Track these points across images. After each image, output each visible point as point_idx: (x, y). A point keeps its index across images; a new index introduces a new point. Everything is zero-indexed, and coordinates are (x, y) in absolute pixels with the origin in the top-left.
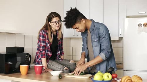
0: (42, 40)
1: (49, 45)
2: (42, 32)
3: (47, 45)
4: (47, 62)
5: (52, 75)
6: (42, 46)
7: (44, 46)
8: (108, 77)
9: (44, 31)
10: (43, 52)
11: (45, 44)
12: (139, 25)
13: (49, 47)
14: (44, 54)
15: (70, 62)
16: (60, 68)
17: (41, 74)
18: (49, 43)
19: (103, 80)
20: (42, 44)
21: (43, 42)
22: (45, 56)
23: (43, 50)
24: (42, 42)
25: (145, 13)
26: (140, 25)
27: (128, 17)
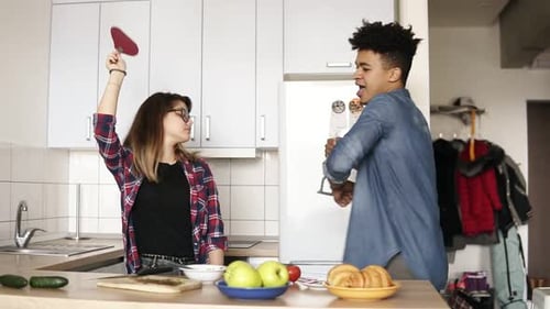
8: (278, 273)
12: (333, 107)
19: (262, 286)
25: (348, 64)
26: (337, 106)
27: (287, 78)
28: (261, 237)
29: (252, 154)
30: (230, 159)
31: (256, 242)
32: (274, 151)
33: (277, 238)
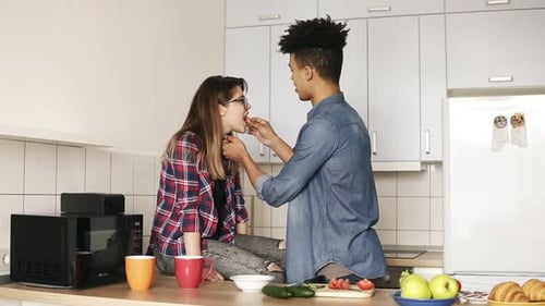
0: (186, 170)
1: (208, 188)
2: (184, 143)
3: (201, 185)
4: (203, 247)
5: (241, 290)
6: (187, 189)
7: (192, 192)
9: (190, 139)
10: (191, 211)
11: (195, 184)
12: (495, 122)
13: (210, 194)
14: (191, 217)
15: (280, 247)
16: (253, 265)
17: (197, 287)
18: (210, 179)
19: (432, 297)
20: (186, 182)
21: (190, 178)
22: (197, 227)
23: (191, 206)
24: (186, 175)
25: (512, 80)
26: (499, 121)
27: (451, 93)
28: (425, 247)
29: (418, 167)
30: (397, 172)
31: (421, 252)
32: (439, 164)
33: (442, 248)
